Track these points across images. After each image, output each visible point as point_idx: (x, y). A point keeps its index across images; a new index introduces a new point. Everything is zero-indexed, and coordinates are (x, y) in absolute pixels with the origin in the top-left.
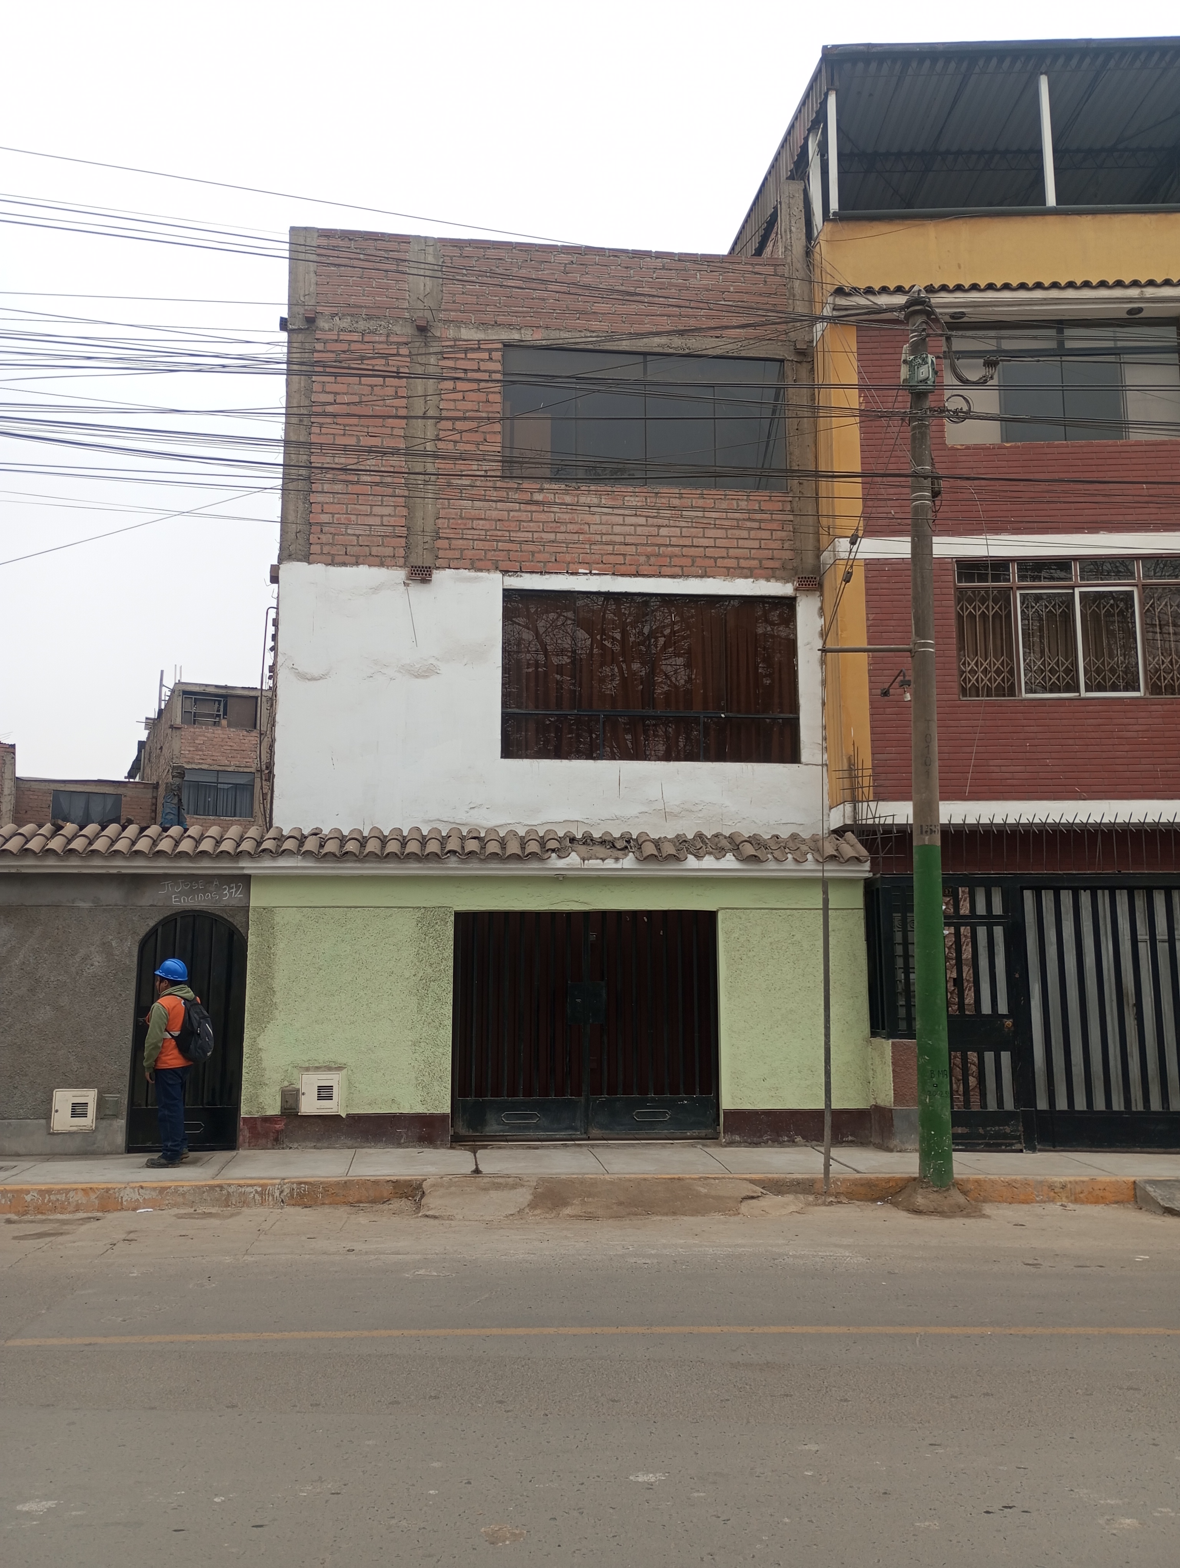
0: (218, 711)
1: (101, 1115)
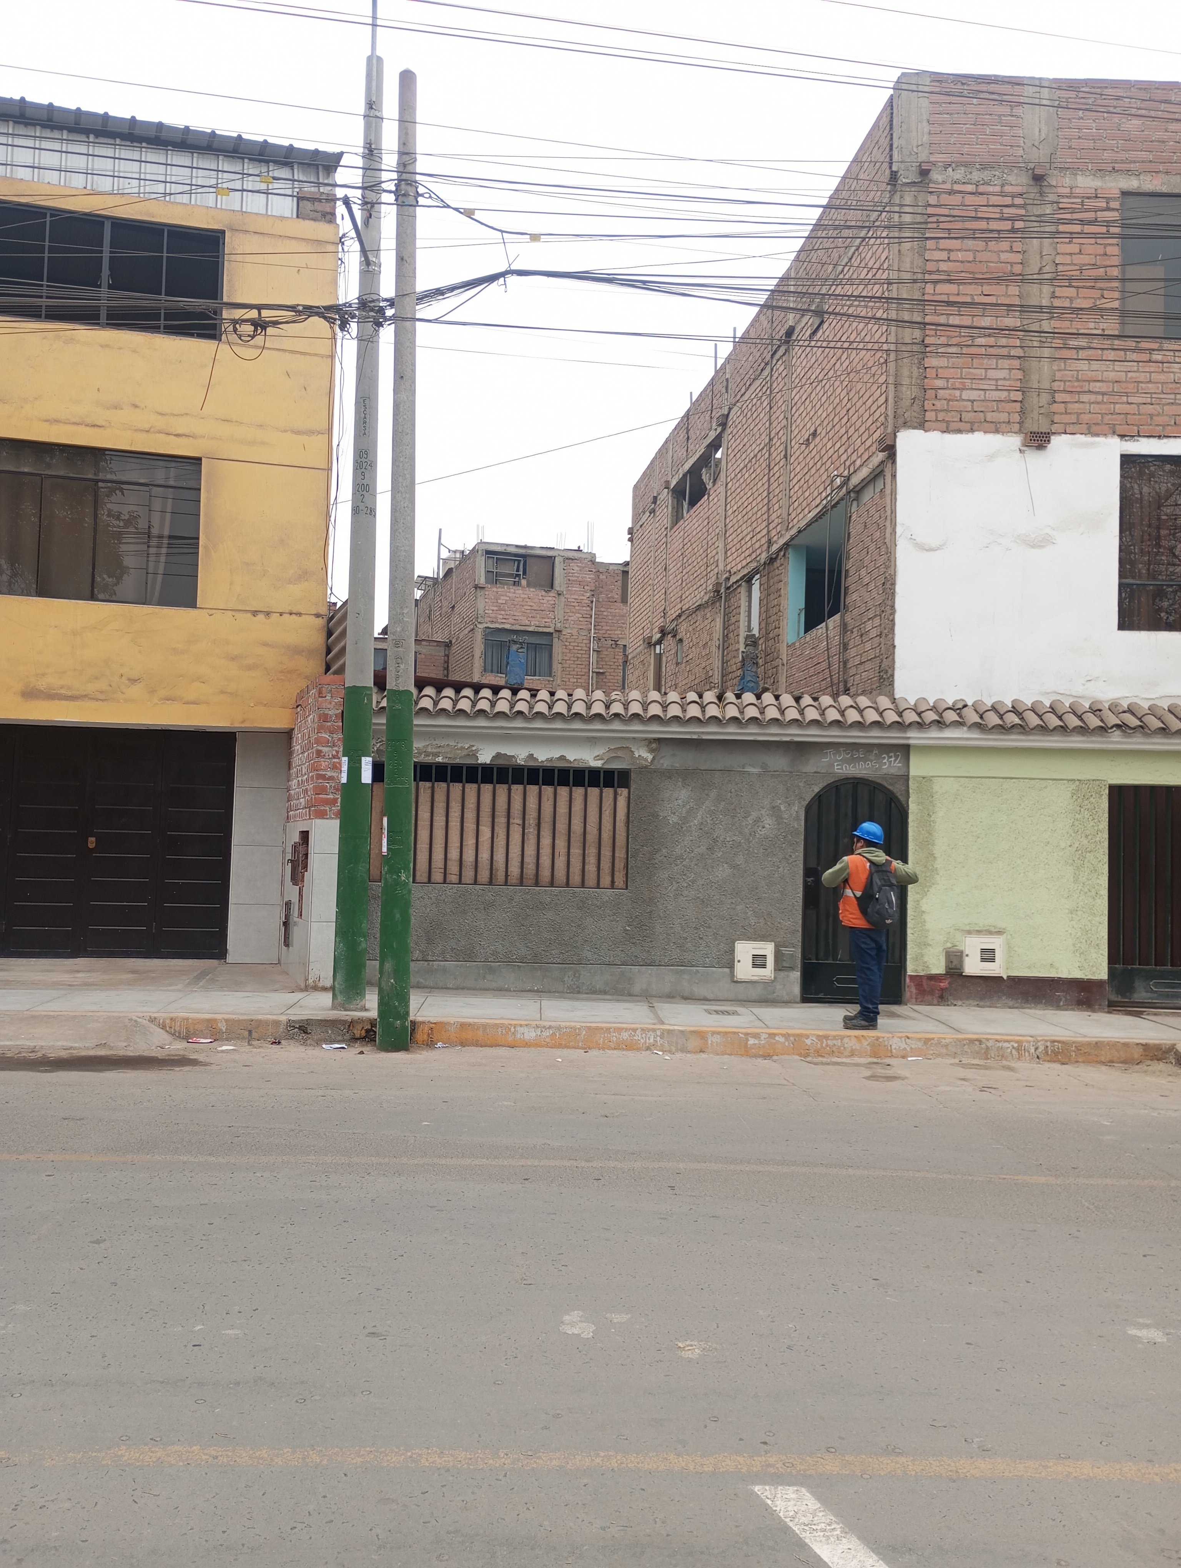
0: (518, 570)
1: (779, 966)
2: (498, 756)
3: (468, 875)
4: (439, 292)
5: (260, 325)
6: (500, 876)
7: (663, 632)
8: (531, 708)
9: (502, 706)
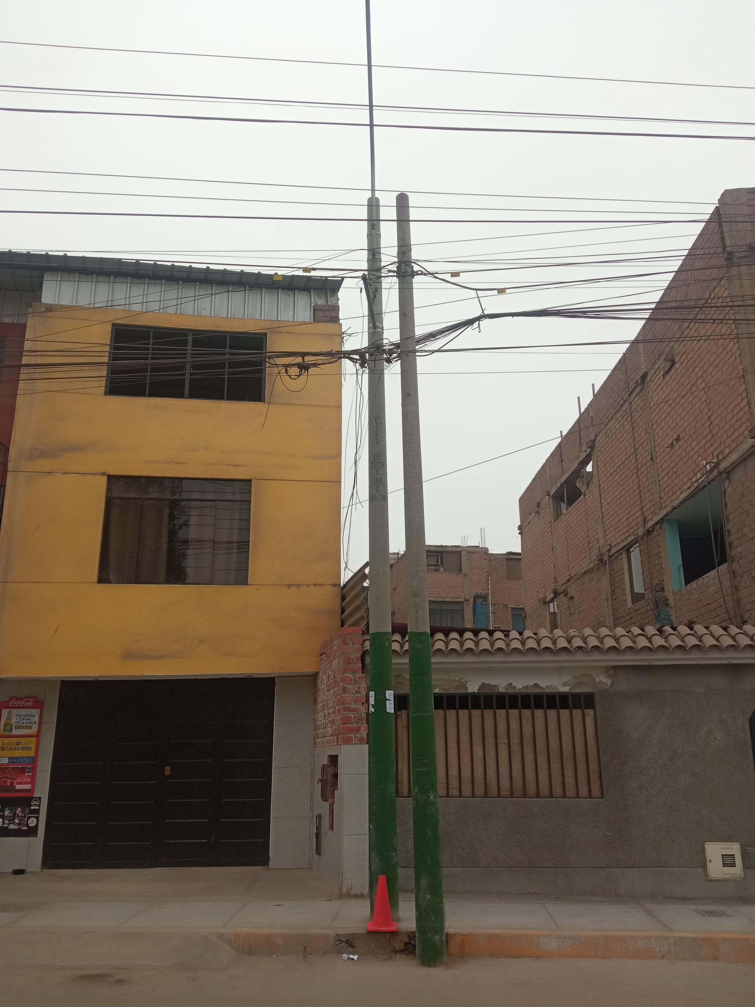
0: (437, 562)
1: (747, 865)
2: (483, 686)
3: (467, 789)
4: (432, 336)
5: (304, 367)
6: (493, 789)
7: (556, 594)
8: (508, 645)
9: (485, 645)
